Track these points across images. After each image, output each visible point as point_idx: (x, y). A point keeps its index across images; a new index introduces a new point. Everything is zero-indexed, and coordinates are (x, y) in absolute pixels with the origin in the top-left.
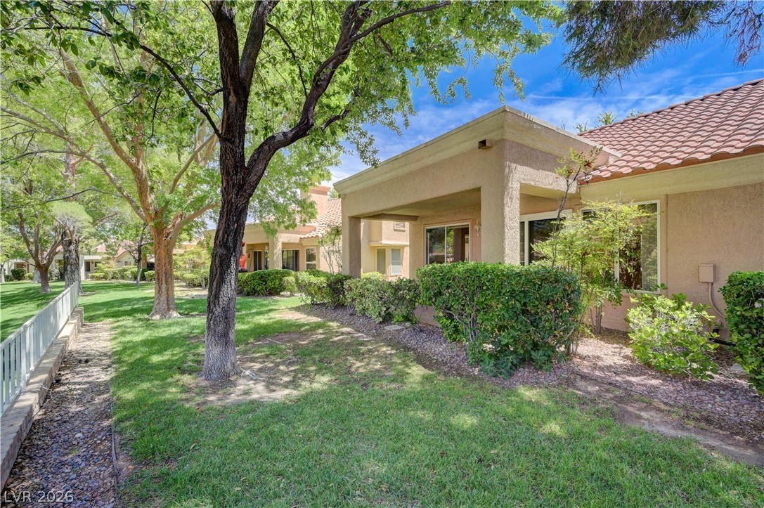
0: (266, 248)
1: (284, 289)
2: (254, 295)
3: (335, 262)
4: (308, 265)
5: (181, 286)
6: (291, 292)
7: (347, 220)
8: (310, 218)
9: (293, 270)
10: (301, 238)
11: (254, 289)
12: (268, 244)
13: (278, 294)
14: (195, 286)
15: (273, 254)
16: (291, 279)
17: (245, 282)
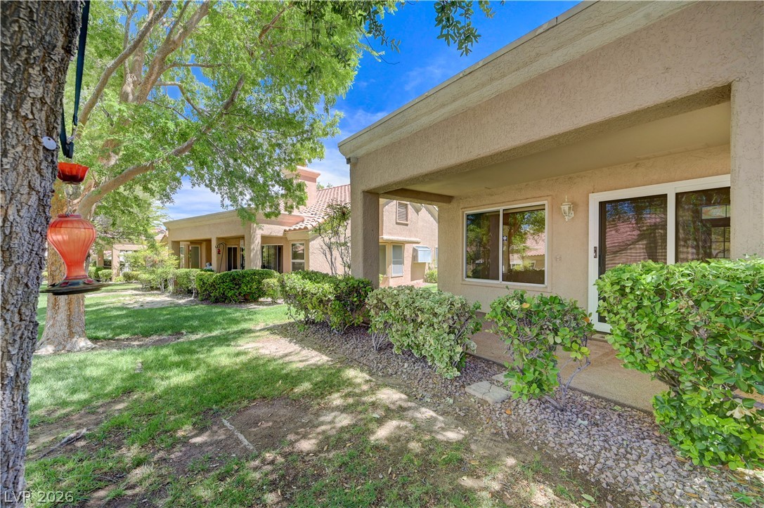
0: (242, 242)
1: (263, 294)
2: (224, 302)
3: (339, 260)
4: (293, 263)
5: (135, 289)
6: (273, 298)
7: (360, 197)
8: (298, 203)
9: (275, 269)
10: (285, 231)
11: (224, 294)
12: (243, 237)
13: (255, 300)
14: (152, 288)
15: (250, 251)
16: (273, 281)
17: (212, 285)
